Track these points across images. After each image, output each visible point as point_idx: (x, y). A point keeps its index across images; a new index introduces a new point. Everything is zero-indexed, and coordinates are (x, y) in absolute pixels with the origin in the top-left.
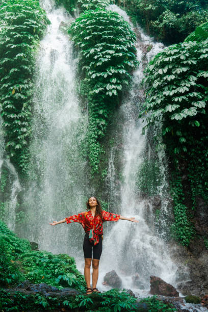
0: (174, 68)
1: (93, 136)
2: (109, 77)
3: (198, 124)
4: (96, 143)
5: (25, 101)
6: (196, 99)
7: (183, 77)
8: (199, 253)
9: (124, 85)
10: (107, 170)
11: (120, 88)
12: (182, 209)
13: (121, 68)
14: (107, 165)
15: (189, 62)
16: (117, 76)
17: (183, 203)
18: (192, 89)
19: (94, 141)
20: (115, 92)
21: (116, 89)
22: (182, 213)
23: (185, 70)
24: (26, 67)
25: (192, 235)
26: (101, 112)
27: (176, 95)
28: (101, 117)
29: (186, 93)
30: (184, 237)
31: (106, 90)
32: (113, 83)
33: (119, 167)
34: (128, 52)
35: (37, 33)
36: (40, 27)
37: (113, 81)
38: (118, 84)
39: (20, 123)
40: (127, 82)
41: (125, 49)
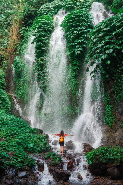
0: (99, 34)
1: (73, 75)
2: (76, 45)
3: (109, 62)
4: (74, 79)
5: (45, 64)
6: (108, 49)
7: (103, 38)
8: (116, 130)
9: (83, 47)
10: (78, 92)
11: (81, 49)
12: (109, 108)
14: (78, 89)
15: (105, 29)
16: (79, 43)
18: (107, 43)
19: (73, 77)
20: (79, 52)
21: (79, 50)
22: (109, 109)
23: (102, 34)
25: (114, 121)
26: (75, 63)
28: (75, 65)
29: (102, 47)
30: (109, 122)
31: (74, 52)
32: (77, 48)
34: (85, 30)
35: (48, 30)
36: (49, 27)
37: (78, 46)
38: (80, 47)
39: (43, 75)
40: (85, 46)
41: (84, 28)
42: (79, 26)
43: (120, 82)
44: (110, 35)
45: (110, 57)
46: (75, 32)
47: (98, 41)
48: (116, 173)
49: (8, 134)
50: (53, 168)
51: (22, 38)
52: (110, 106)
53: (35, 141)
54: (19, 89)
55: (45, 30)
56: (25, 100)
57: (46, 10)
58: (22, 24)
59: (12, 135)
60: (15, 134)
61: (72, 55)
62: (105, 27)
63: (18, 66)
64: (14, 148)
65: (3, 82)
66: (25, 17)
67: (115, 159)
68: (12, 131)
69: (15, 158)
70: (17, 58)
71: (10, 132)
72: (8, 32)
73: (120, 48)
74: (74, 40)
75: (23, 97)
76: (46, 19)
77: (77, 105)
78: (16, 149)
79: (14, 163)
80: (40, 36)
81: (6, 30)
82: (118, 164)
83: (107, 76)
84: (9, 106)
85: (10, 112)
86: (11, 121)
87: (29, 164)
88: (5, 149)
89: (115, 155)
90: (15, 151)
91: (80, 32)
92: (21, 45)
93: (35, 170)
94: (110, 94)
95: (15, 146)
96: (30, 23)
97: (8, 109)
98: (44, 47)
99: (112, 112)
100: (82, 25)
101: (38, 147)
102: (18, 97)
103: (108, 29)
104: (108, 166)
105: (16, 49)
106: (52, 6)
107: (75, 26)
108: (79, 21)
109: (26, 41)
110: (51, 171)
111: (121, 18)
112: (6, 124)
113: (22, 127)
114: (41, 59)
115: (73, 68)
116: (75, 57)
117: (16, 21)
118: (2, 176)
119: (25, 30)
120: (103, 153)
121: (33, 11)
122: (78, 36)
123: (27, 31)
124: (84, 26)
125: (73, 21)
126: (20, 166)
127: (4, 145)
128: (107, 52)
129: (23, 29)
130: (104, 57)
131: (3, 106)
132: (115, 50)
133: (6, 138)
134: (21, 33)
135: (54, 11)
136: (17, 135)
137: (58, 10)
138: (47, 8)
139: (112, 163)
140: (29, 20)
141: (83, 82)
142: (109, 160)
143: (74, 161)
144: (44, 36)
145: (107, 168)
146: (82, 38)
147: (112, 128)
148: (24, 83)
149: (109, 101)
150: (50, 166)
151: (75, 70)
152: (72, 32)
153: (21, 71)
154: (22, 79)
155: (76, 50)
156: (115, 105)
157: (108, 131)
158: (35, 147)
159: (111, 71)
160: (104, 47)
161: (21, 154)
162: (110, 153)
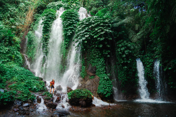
0: (82, 25)
2: (68, 30)
3: (86, 42)
5: (48, 38)
6: (87, 34)
7: (84, 28)
8: (87, 80)
9: (72, 31)
10: (67, 57)
11: (71, 32)
13: (72, 27)
14: (67, 55)
15: (86, 23)
16: (70, 29)
17: (85, 66)
18: (86, 31)
19: (65, 48)
20: (70, 34)
21: (70, 33)
22: (84, 69)
23: (84, 26)
24: (48, 29)
25: (86, 75)
26: (66, 40)
27: (80, 34)
28: (67, 41)
29: (83, 33)
30: (83, 76)
31: (67, 33)
32: (69, 31)
33: (70, 57)
34: (75, 22)
35: (52, 18)
36: (53, 17)
37: (69, 30)
38: (71, 31)
39: (46, 45)
40: (73, 31)
41: (74, 21)
42: (71, 19)
43: (91, 54)
44: (88, 27)
45: (87, 39)
46: (69, 22)
47: (81, 29)
48: (84, 104)
49: (19, 79)
50: (46, 101)
51: (35, 20)
52: (85, 67)
53: (37, 85)
54: (29, 52)
55: (50, 18)
56: (33, 59)
57: (52, 6)
58: (36, 11)
59: (21, 80)
60: (24, 80)
61: (66, 35)
62: (86, 22)
63: (30, 37)
64: (22, 89)
65: (19, 46)
66: (39, 7)
67: (84, 96)
68: (22, 77)
69: (22, 95)
70: (30, 32)
71: (20, 78)
72: (26, 15)
73: (93, 35)
74: (67, 26)
75: (32, 57)
76: (52, 11)
77: (66, 65)
78: (23, 89)
79: (20, 98)
80: (47, 21)
81: (24, 14)
82: (86, 99)
83: (84, 50)
84: (21, 62)
85: (22, 65)
86: (21, 72)
87: (31, 98)
88: (16, 89)
89: (85, 94)
90: (23, 90)
91: (71, 23)
92: (34, 25)
93: (35, 102)
94: (85, 60)
95: (23, 87)
96: (41, 12)
97: (21, 64)
98: (49, 28)
99: (86, 70)
100: (73, 19)
101: (38, 88)
102: (29, 57)
103: (87, 23)
104: (80, 100)
105: (30, 26)
106: (57, 4)
107: (69, 19)
108: (72, 16)
109: (38, 23)
110: (45, 103)
111: (95, 19)
112: (18, 73)
113: (29, 76)
114: (46, 35)
115: (65, 43)
116: (67, 36)
117: (32, 9)
118: (12, 106)
119: (37, 16)
120: (78, 93)
121: (44, 5)
122: (70, 25)
123: (39, 16)
124: (74, 19)
125: (68, 15)
126: (25, 100)
127: (15, 86)
128: (86, 36)
129: (36, 15)
130: (84, 39)
131: (17, 62)
132: (90, 36)
133: (17, 82)
134: (35, 17)
135: (58, 7)
136: (25, 80)
137: (60, 8)
138: (53, 5)
139: (82, 98)
140: (41, 10)
141: (71, 51)
142: (81, 96)
143: (61, 97)
144: (49, 21)
145: (79, 101)
146: (72, 26)
147: (84, 79)
148: (33, 48)
149: (84, 64)
150: (45, 100)
151: (66, 44)
152: (67, 22)
153: (32, 41)
154: (32, 46)
155: (68, 32)
156: (87, 66)
157: (82, 81)
158: (36, 88)
159: (87, 47)
160: (85, 33)
161: (26, 92)
162: (82, 93)
